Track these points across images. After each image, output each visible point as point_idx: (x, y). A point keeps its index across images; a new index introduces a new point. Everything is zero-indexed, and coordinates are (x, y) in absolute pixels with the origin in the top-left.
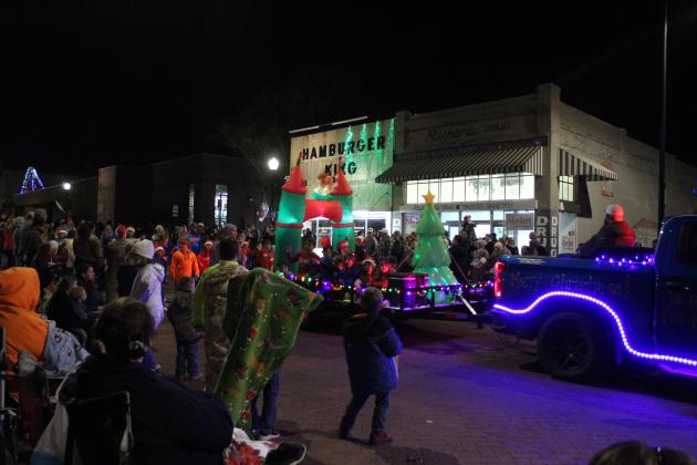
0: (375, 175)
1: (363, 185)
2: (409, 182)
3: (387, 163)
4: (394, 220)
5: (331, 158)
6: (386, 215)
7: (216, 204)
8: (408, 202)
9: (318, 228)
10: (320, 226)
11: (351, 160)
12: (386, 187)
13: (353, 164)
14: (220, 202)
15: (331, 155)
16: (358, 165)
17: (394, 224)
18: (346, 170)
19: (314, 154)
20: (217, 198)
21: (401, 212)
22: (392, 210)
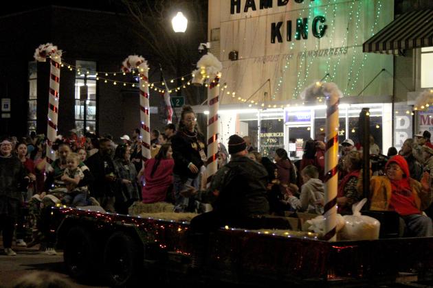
0: (361, 38)
1: (340, 58)
2: (424, 49)
3: (385, 16)
4: (398, 119)
5: (282, 8)
6: (382, 111)
7: (78, 95)
8: (423, 85)
9: (260, 135)
10: (264, 130)
11: (317, 13)
12: (383, 59)
13: (322, 19)
14: (84, 90)
15: (280, 3)
16: (329, 22)
17: (398, 126)
18: (309, 30)
19: (250, 4)
20: (79, 84)
21: (409, 103)
22: (393, 100)
